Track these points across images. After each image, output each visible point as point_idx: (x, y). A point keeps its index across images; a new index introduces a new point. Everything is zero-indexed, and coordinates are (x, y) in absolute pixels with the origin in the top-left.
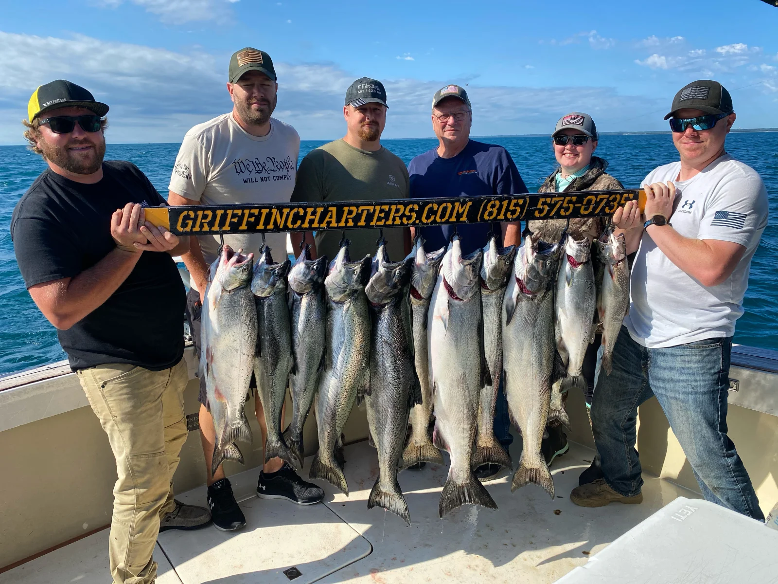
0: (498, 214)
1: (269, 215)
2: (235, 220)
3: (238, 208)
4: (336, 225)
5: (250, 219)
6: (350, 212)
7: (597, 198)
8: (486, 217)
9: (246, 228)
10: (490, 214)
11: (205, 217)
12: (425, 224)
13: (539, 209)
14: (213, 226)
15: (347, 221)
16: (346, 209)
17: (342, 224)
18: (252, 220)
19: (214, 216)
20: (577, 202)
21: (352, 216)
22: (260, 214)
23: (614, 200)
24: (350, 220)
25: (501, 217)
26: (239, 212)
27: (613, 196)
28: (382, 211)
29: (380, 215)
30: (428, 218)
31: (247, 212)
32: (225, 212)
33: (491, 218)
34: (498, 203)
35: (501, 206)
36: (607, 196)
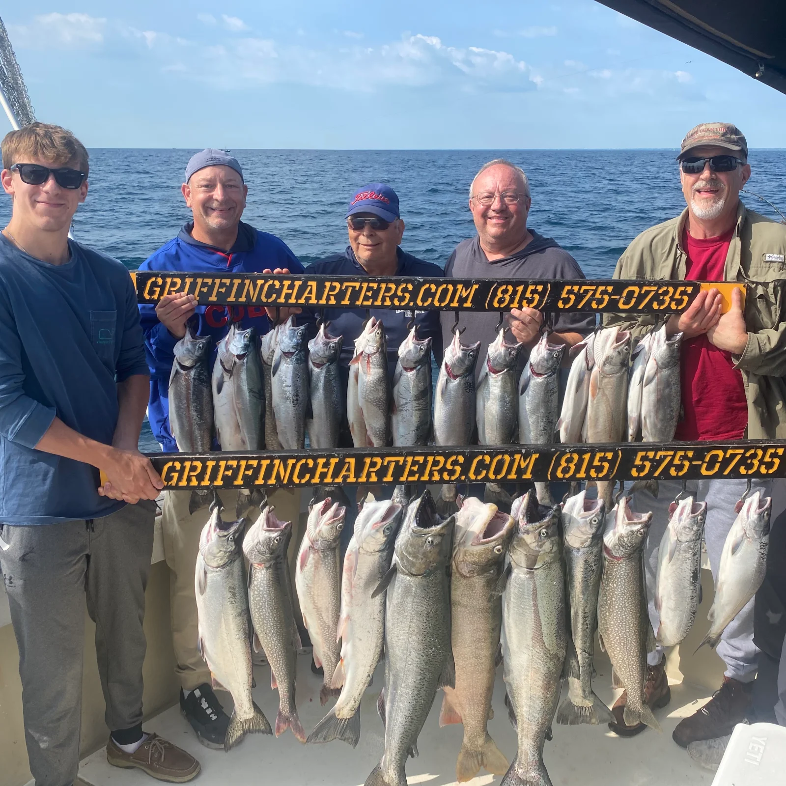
0: (578, 470)
1: (270, 468)
2: (229, 473)
3: (233, 459)
4: (354, 480)
5: (247, 473)
6: (373, 464)
7: (725, 453)
8: (560, 475)
9: (241, 483)
10: (566, 470)
11: (193, 469)
12: (473, 481)
13: (636, 466)
14: (203, 480)
15: (368, 476)
16: (368, 460)
17: (363, 479)
18: (250, 473)
19: (205, 467)
20: (695, 458)
21: (375, 469)
22: (259, 466)
23: (754, 456)
24: (373, 475)
25: (582, 475)
26: (234, 463)
27: (752, 451)
28: (414, 463)
29: (413, 468)
30: (477, 472)
31: (243, 463)
32: (217, 464)
33: (567, 476)
34: (576, 457)
35: (581, 461)
36: (742, 451)
